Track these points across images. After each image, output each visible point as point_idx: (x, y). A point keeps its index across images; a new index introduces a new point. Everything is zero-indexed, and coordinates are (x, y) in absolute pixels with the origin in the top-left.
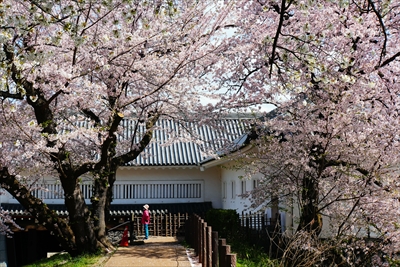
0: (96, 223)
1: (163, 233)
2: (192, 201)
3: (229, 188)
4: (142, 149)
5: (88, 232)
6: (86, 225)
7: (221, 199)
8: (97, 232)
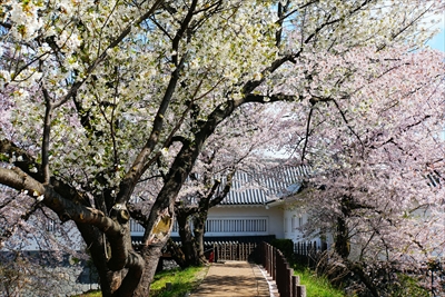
0: (198, 246)
1: (237, 258)
2: (258, 234)
3: (289, 223)
4: (225, 196)
5: (193, 252)
6: (192, 248)
7: (284, 232)
8: (199, 252)
